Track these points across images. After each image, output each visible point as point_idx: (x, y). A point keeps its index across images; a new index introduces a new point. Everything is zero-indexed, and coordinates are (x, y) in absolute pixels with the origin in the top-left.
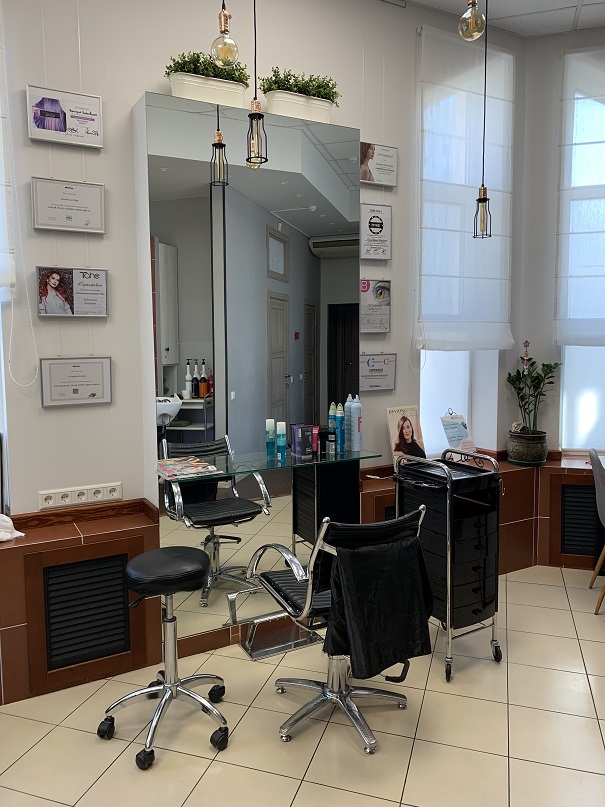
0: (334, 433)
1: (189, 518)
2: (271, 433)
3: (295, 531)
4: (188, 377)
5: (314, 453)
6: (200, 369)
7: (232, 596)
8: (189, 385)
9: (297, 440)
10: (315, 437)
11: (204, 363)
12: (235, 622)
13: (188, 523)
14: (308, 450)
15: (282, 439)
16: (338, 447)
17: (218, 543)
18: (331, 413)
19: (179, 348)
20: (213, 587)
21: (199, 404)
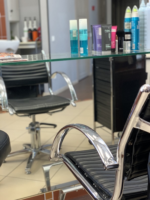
0: (130, 33)
1: (13, 108)
2: (74, 32)
3: (96, 119)
4: (26, 29)
5: (113, 50)
6: (33, 23)
7: (46, 168)
8: (26, 34)
9: (97, 38)
10: (114, 35)
11: (35, 19)
12: (49, 188)
13: (11, 112)
14: (108, 46)
15: (83, 34)
16: (134, 45)
17: (39, 128)
18: (127, 16)
19: (19, 11)
20: (36, 159)
21: (32, 45)
